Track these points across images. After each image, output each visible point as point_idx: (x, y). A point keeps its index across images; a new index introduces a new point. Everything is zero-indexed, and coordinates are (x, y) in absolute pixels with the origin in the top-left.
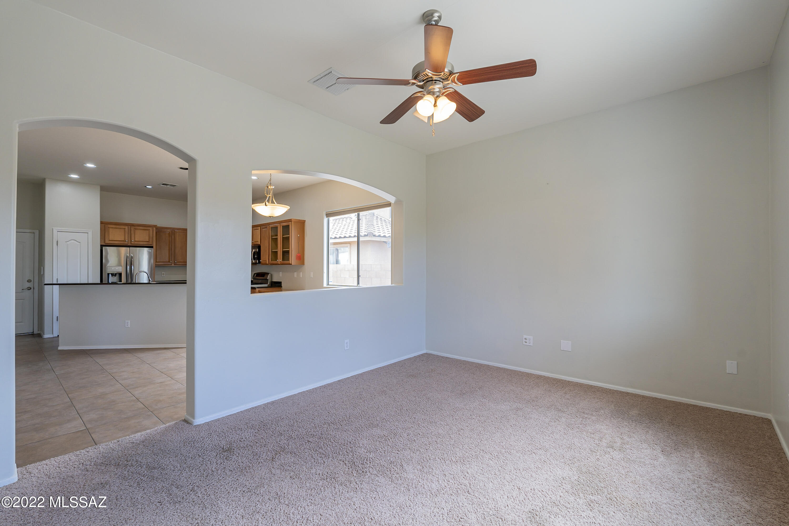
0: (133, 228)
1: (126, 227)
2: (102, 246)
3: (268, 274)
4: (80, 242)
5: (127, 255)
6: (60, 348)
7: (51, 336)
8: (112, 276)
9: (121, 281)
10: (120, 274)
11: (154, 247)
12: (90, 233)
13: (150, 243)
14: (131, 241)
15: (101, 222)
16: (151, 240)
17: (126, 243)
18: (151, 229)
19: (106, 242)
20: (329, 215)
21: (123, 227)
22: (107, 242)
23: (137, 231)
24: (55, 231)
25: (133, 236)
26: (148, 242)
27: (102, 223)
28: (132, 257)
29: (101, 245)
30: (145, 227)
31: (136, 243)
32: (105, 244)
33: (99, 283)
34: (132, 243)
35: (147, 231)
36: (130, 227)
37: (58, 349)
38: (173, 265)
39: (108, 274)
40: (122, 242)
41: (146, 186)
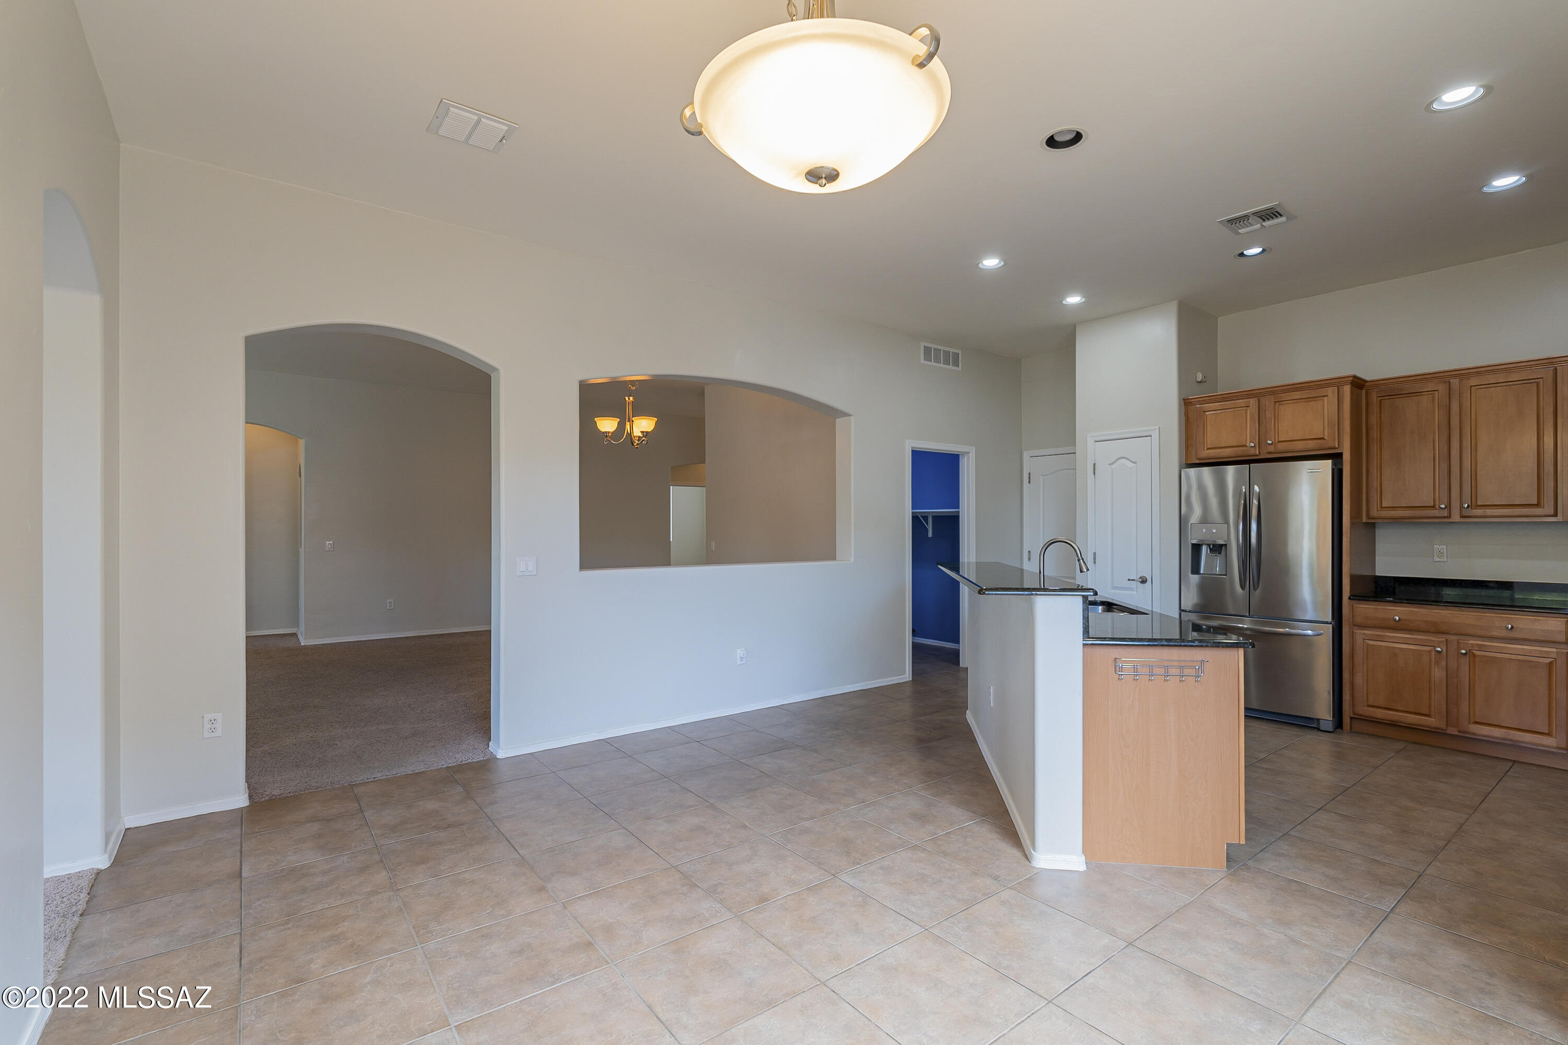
0: (1268, 402)
1: (1255, 401)
2: (1182, 467)
4: (1135, 463)
5: (1242, 490)
10: (1225, 548)
12: (1155, 435)
14: (1264, 444)
15: (1180, 400)
17: (1252, 451)
18: (1329, 391)
19: (1192, 455)
21: (1241, 402)
22: (1194, 453)
23: (1287, 409)
24: (1090, 442)
25: (1271, 426)
26: (1320, 441)
27: (1188, 402)
29: (1180, 465)
30: (1313, 390)
31: (1281, 447)
32: (1188, 462)
34: (1270, 448)
35: (1318, 403)
36: (1262, 399)
39: (1195, 546)
40: (1239, 451)
41: (1243, 252)
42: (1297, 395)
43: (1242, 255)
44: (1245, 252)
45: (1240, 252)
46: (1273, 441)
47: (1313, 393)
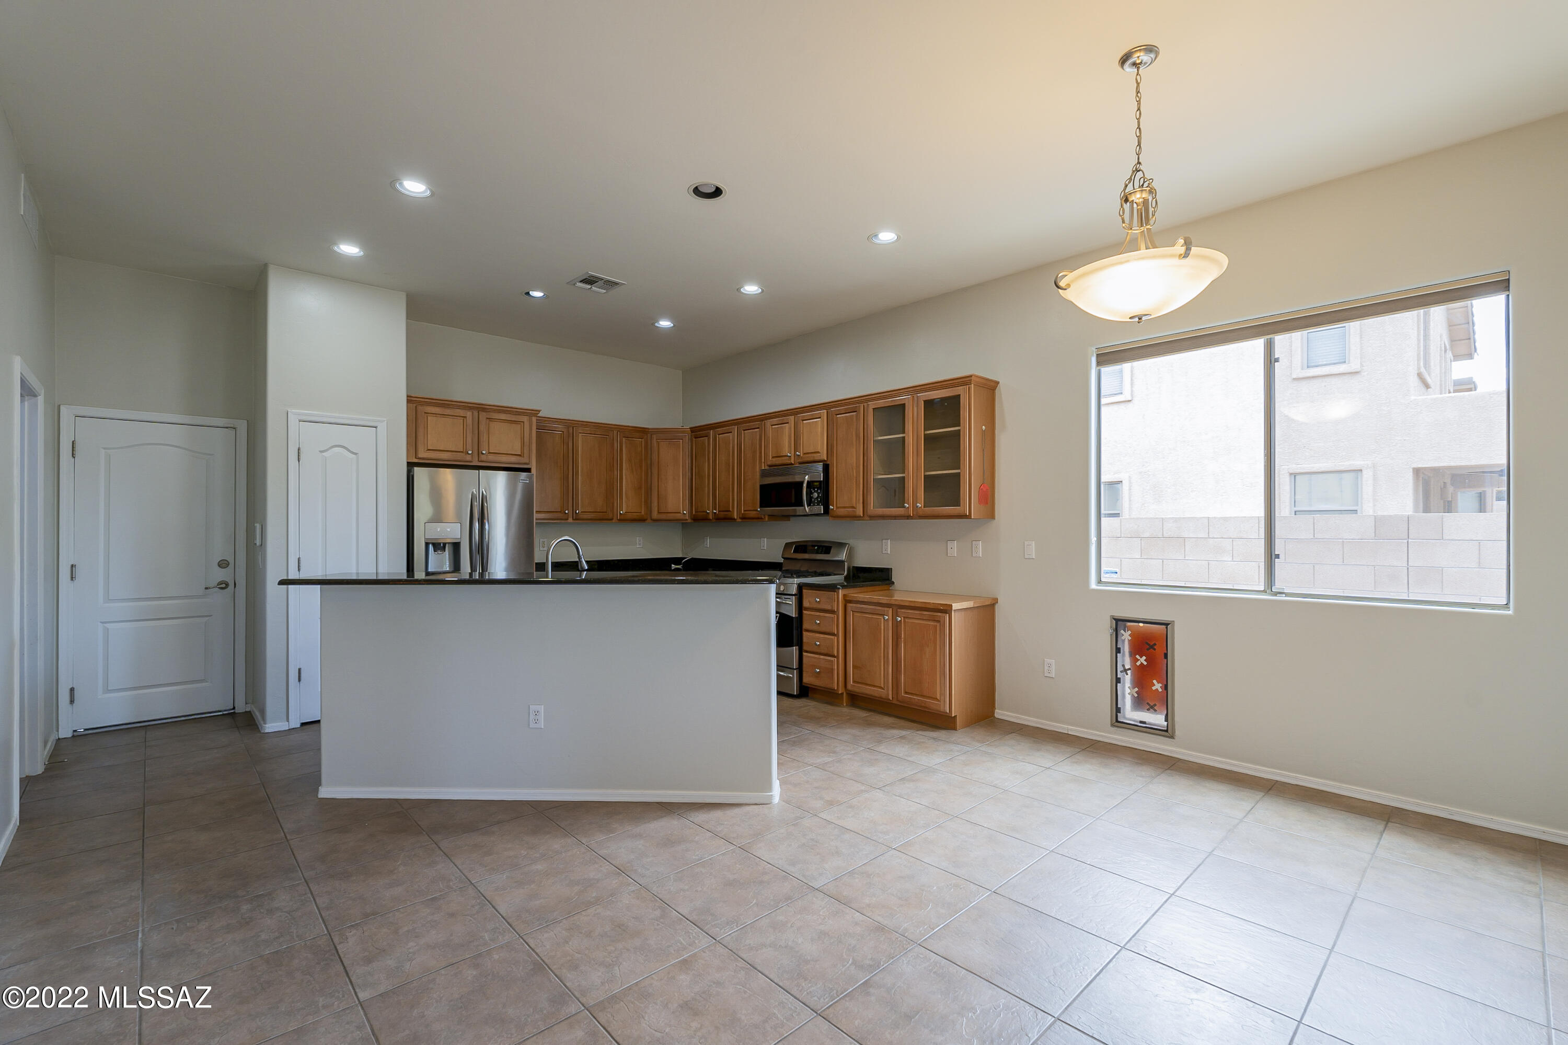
0: (483, 416)
1: (469, 414)
2: (411, 465)
3: (841, 545)
4: (356, 454)
5: (473, 493)
6: (325, 792)
7: (282, 726)
8: (435, 551)
9: (456, 567)
10: (456, 546)
11: (534, 471)
12: (382, 428)
13: (525, 460)
14: (479, 453)
15: (408, 396)
16: (526, 451)
17: (468, 458)
18: (525, 419)
19: (420, 455)
20: (1107, 358)
21: (461, 412)
22: (423, 454)
23: (495, 426)
24: (293, 420)
25: (484, 438)
26: (518, 458)
27: (410, 400)
28: (484, 499)
29: (408, 463)
30: (514, 414)
31: (491, 457)
32: (416, 461)
33: (405, 577)
34: (483, 458)
35: (518, 427)
36: (476, 413)
37: (319, 797)
38: (570, 520)
39: (427, 544)
40: (459, 456)
41: (529, 293)
42: (503, 416)
43: (528, 294)
44: (531, 293)
45: (528, 291)
46: (487, 450)
47: (514, 418)
